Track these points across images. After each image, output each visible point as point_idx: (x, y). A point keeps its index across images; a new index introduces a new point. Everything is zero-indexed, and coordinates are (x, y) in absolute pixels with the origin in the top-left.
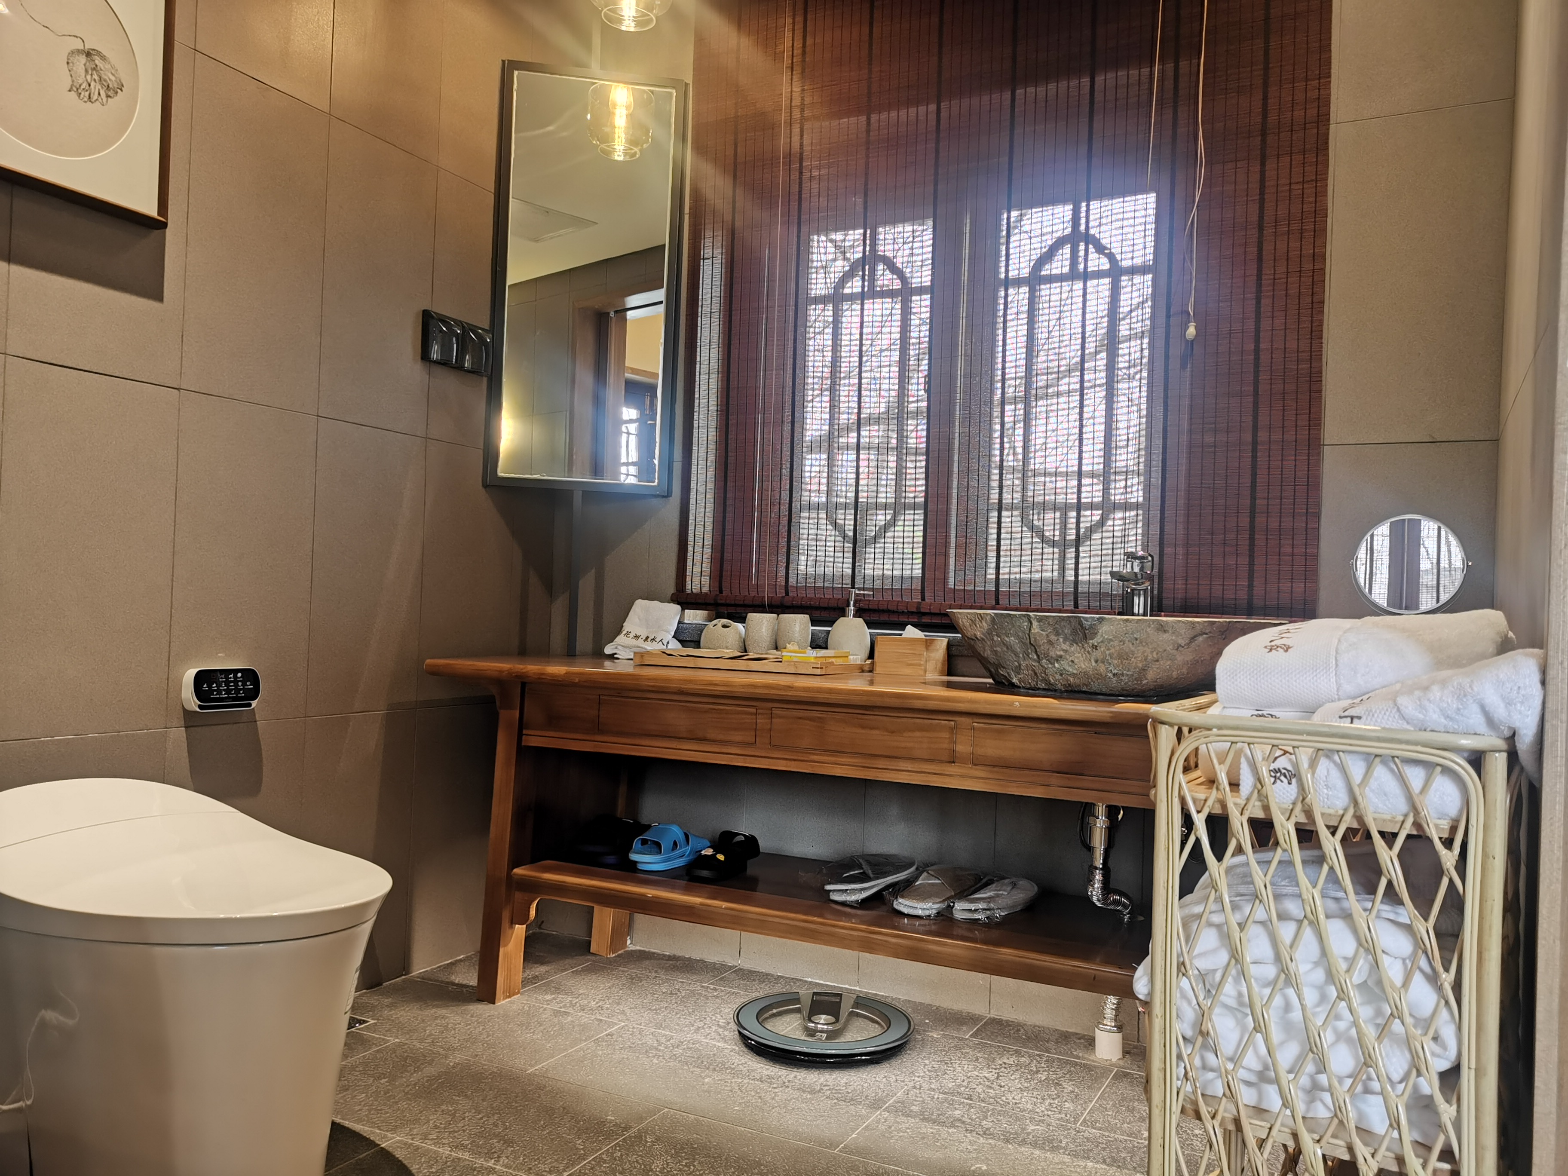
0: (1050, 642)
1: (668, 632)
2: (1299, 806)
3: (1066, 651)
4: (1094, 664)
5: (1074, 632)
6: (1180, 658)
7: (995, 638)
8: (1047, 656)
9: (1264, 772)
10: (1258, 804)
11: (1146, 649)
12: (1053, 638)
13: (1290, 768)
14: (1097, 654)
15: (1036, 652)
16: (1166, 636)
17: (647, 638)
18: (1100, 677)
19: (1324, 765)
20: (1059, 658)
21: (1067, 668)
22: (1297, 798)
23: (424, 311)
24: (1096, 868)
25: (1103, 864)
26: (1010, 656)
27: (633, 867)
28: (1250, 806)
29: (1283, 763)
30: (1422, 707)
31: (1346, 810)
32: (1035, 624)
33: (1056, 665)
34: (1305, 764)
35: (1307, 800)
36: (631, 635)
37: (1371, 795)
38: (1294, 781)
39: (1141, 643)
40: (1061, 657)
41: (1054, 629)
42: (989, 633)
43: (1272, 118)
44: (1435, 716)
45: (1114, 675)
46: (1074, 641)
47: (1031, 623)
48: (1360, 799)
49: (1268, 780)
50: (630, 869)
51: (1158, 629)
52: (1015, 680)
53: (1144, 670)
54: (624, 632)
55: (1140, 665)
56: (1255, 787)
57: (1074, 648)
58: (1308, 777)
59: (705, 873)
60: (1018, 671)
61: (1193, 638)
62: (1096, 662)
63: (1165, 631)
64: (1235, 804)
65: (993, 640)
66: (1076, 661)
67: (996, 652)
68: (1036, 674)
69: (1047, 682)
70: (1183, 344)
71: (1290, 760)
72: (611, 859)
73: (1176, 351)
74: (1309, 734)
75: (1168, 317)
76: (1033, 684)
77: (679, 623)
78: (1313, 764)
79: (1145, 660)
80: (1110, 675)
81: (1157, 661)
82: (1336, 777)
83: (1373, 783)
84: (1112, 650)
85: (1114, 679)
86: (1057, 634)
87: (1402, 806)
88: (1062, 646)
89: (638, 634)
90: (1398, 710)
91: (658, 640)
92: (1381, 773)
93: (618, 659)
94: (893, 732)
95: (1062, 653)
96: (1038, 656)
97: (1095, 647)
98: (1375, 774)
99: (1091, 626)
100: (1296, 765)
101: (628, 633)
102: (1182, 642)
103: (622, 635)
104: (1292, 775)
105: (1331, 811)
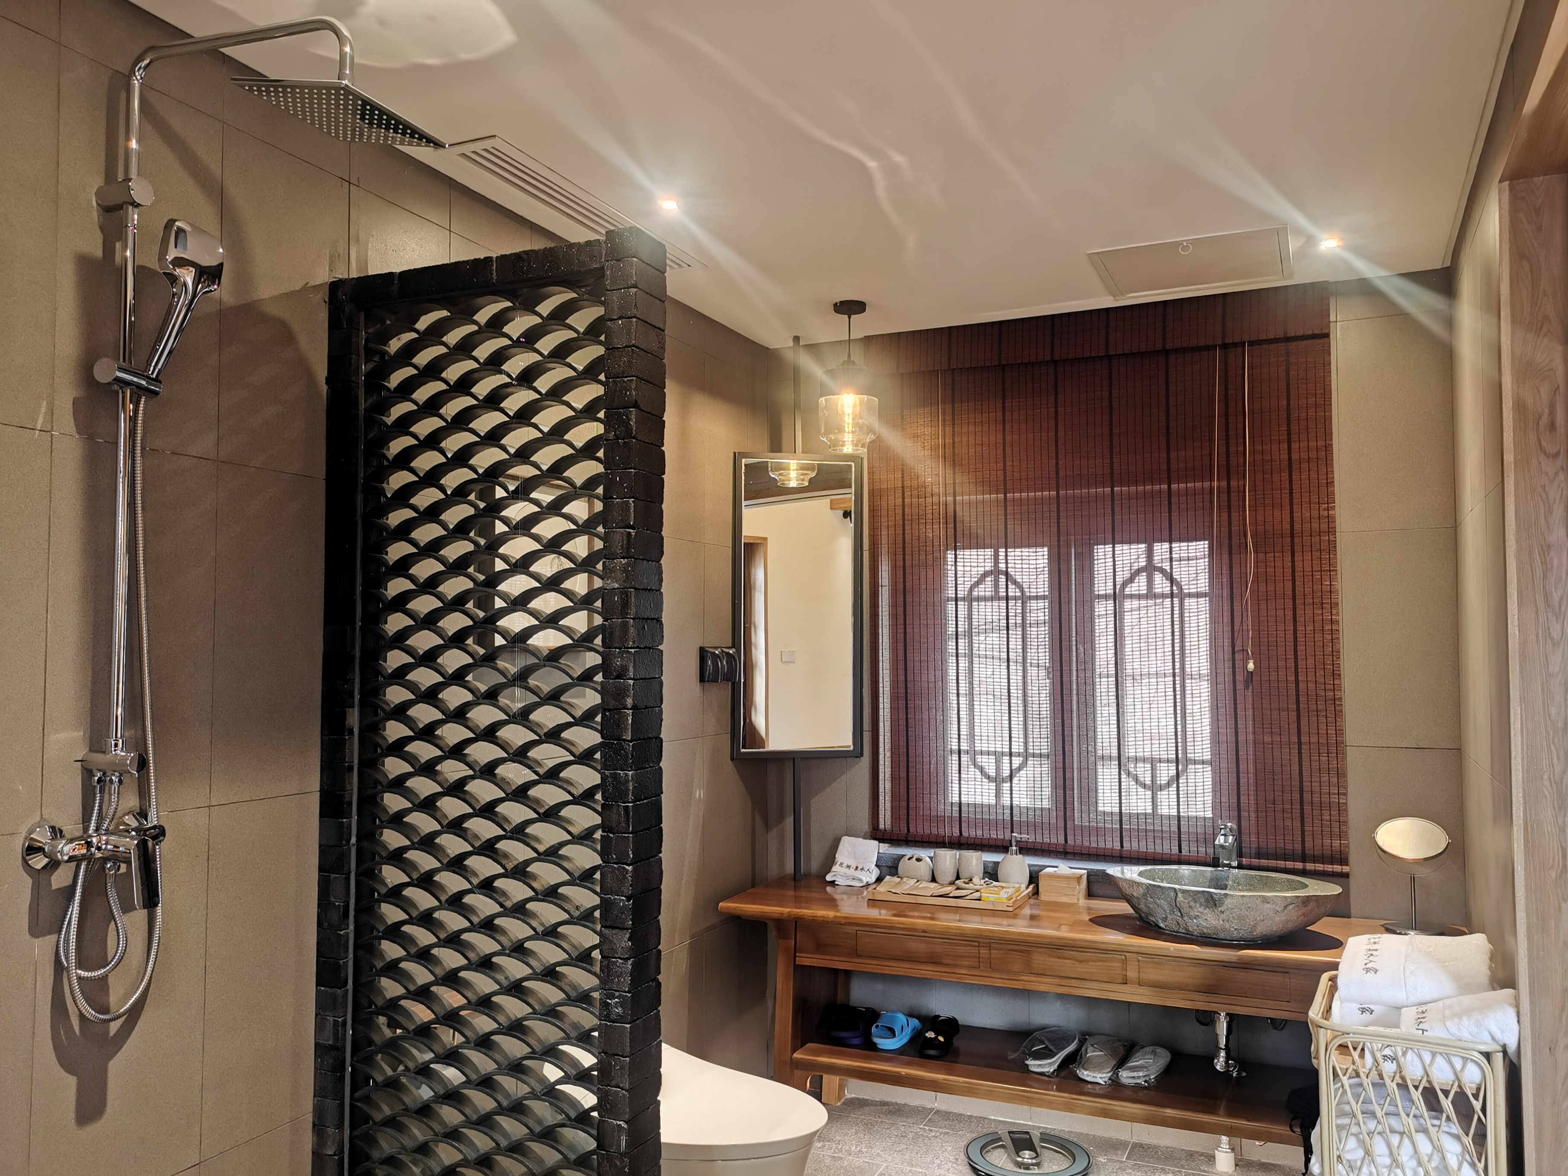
0: (1190, 907)
1: (872, 862)
2: (1398, 1075)
3: (1201, 913)
4: (1221, 922)
5: (1207, 900)
6: (1277, 919)
7: (1149, 899)
8: (1188, 914)
9: (1379, 1056)
10: (1376, 1072)
11: (1256, 914)
12: (1192, 904)
13: (1392, 1055)
14: (1223, 916)
15: (1180, 912)
16: (1268, 905)
17: (857, 868)
18: (1224, 930)
19: (1410, 1054)
20: (1196, 917)
21: (1202, 923)
22: (1397, 1070)
23: (701, 648)
24: (1221, 1049)
25: (1225, 1046)
26: (1159, 910)
27: (873, 1047)
28: (1371, 1074)
29: (1387, 1052)
30: (1459, 1029)
31: (1422, 1077)
32: (1180, 895)
33: (1195, 921)
34: (1400, 1053)
35: (1403, 1073)
36: (844, 865)
37: (1435, 1071)
38: (1394, 1062)
39: (1253, 909)
40: (1198, 916)
41: (1194, 899)
42: (1145, 895)
43: (1297, 526)
44: (1466, 1035)
45: (1235, 929)
46: (1207, 907)
47: (1177, 894)
48: (1430, 1074)
49: (1380, 1060)
50: (872, 1047)
51: (1263, 902)
52: (1162, 925)
53: (1254, 926)
54: (839, 863)
55: (1252, 923)
56: (1374, 1064)
57: (1207, 911)
58: (1402, 1060)
59: (932, 1052)
60: (1165, 919)
61: (1286, 907)
62: (1223, 921)
63: (1268, 903)
64: (1364, 1072)
65: (1147, 900)
66: (1209, 919)
67: (1149, 907)
68: (1178, 924)
69: (1186, 929)
70: (1246, 673)
71: (1392, 1050)
72: (856, 1041)
73: (1240, 677)
74: (1402, 1039)
75: (1233, 653)
76: (1176, 929)
77: (878, 853)
78: (1404, 1054)
79: (1255, 920)
80: (1232, 929)
81: (1263, 920)
82: (1416, 1059)
83: (1436, 1065)
84: (1234, 915)
85: (1235, 932)
86: (1196, 902)
87: (1452, 1077)
88: (1199, 909)
89: (849, 865)
90: (1447, 1029)
91: (866, 869)
92: (1439, 1060)
93: (838, 885)
94: (1081, 962)
95: (1198, 914)
96: (1182, 915)
97: (1222, 912)
98: (1437, 1060)
99: (1219, 900)
100: (1395, 1053)
101: (841, 864)
102: (1279, 910)
103: (837, 865)
104: (1394, 1059)
105: (1415, 1078)
